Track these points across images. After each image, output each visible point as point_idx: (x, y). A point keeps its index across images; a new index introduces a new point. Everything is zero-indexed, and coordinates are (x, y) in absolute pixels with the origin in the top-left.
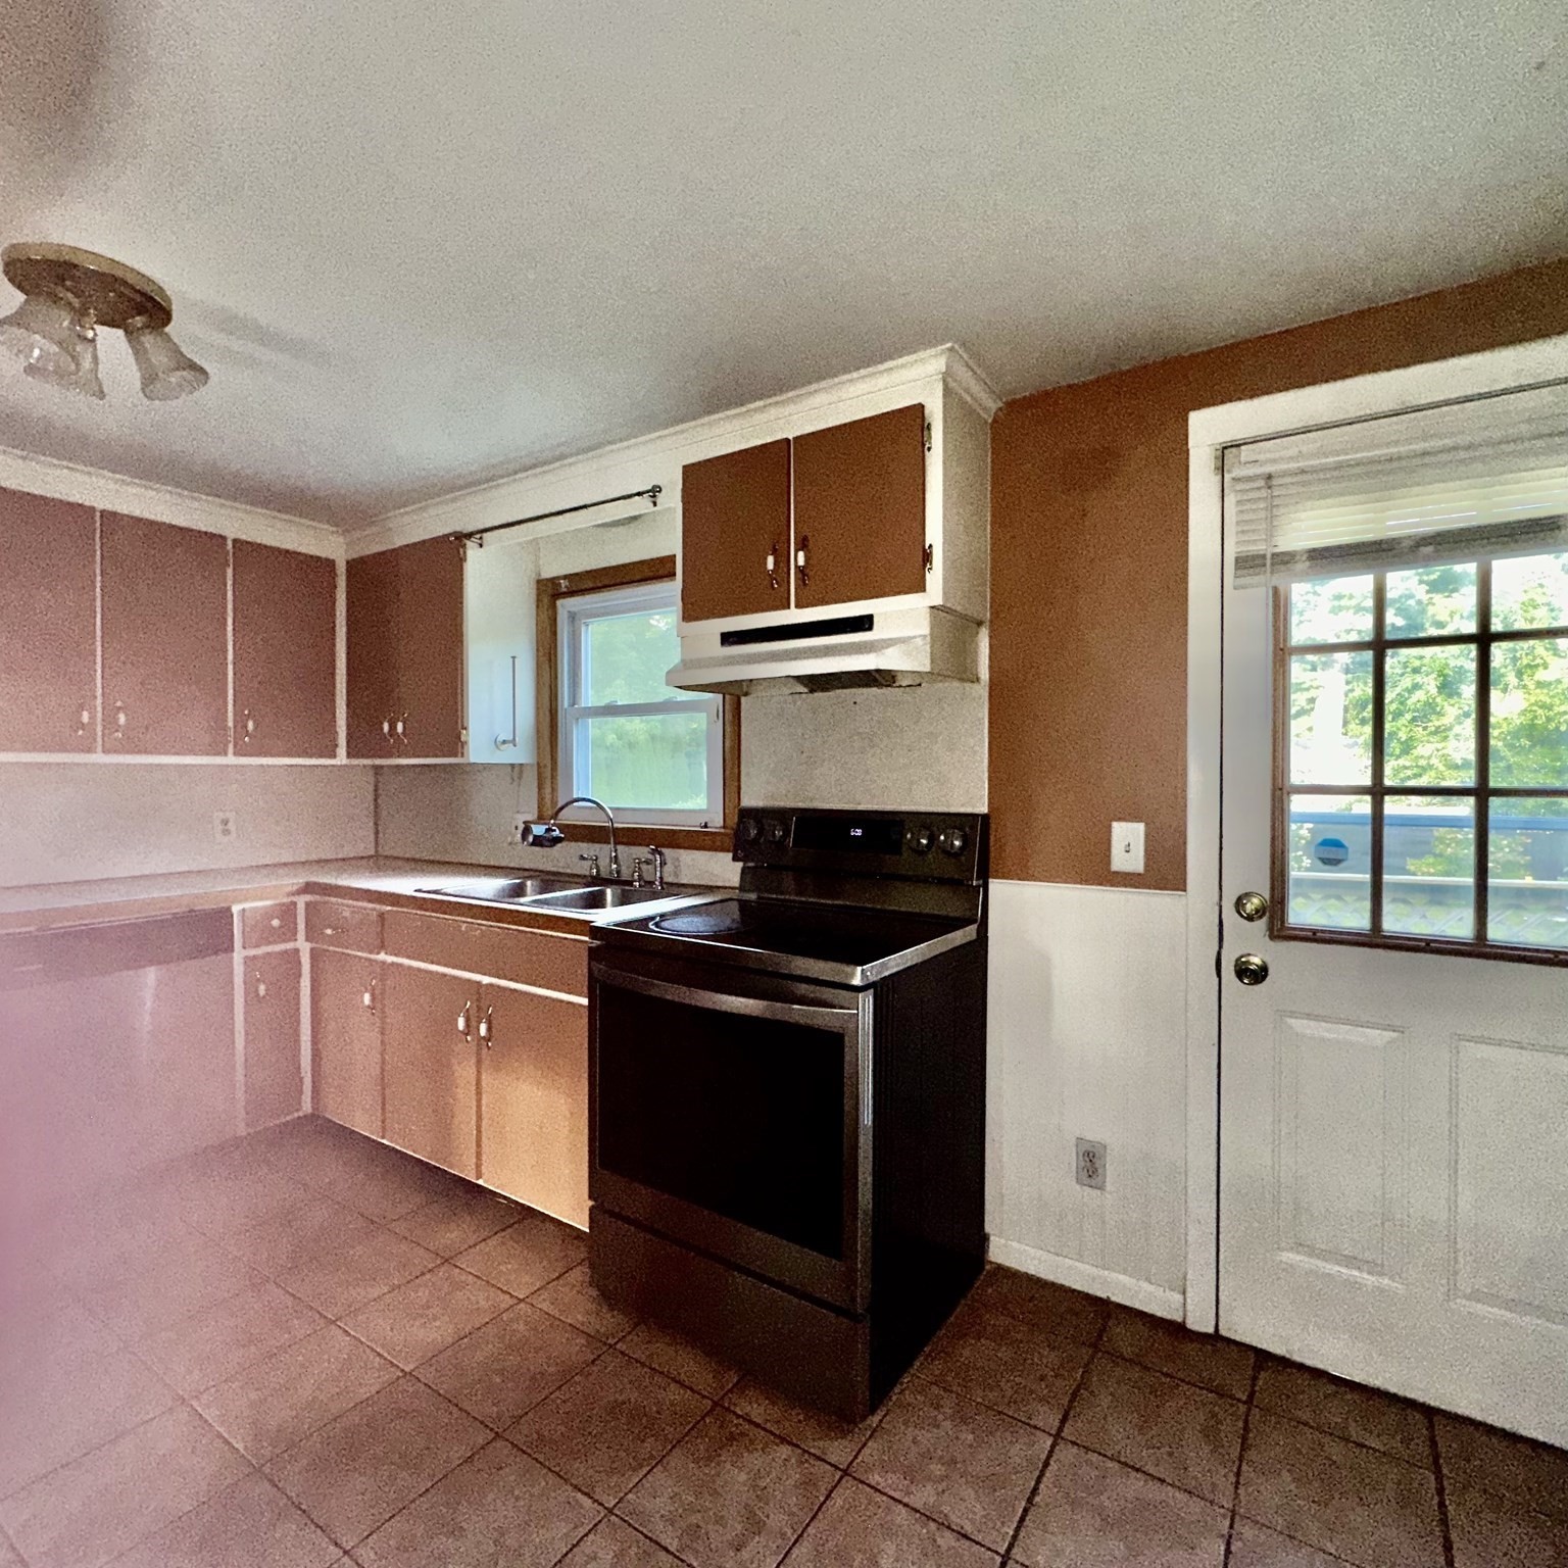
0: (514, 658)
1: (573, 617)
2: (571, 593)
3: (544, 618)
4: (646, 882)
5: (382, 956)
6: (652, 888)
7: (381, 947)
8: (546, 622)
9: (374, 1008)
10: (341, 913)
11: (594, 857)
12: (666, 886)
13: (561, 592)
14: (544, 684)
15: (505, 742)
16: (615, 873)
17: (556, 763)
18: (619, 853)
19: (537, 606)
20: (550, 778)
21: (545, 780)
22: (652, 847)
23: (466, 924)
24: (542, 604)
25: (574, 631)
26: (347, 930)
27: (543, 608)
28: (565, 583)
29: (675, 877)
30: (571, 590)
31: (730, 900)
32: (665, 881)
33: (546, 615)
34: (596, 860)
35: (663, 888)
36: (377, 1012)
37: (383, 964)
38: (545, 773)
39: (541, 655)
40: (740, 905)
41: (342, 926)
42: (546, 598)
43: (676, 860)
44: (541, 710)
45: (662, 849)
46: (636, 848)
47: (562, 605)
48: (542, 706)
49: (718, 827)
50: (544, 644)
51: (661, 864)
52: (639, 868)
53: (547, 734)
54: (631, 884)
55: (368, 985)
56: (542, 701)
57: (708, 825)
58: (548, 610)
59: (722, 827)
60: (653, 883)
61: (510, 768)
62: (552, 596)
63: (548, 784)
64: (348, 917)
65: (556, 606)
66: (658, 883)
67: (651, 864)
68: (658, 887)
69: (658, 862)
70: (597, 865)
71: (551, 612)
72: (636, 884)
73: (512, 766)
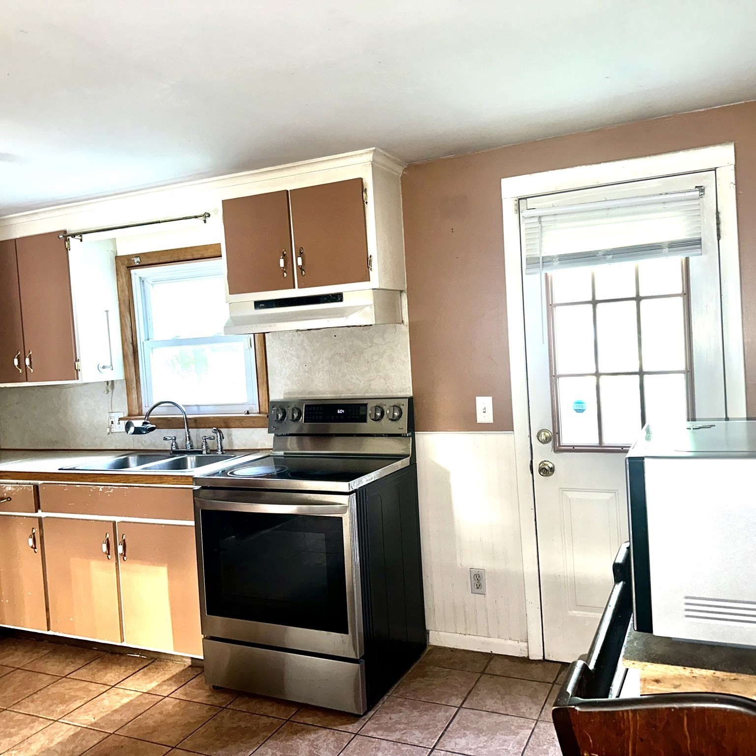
0: (107, 311)
1: (142, 281)
2: (141, 266)
3: (123, 282)
4: (211, 450)
5: (40, 514)
6: (216, 454)
7: (38, 507)
8: (125, 285)
9: (35, 548)
10: (5, 488)
11: (173, 438)
12: (224, 452)
13: (134, 265)
14: (126, 325)
15: (104, 367)
16: (189, 446)
17: (139, 378)
18: (191, 433)
19: (117, 274)
20: (135, 388)
21: (132, 389)
22: (214, 428)
23: (102, 487)
24: (121, 273)
25: (144, 290)
26: (11, 499)
27: (121, 276)
28: (137, 260)
29: (229, 446)
30: (141, 264)
31: (269, 456)
32: (224, 449)
33: (124, 280)
34: (175, 439)
35: (223, 453)
36: (38, 550)
37: (40, 519)
38: (131, 385)
39: (122, 306)
40: (274, 459)
41: (7, 497)
42: (123, 270)
43: (230, 435)
44: (125, 343)
45: (220, 429)
46: (201, 430)
47: (135, 274)
48: (126, 340)
49: (255, 413)
50: (124, 300)
51: (221, 438)
52: (206, 442)
53: (131, 359)
54: (201, 452)
55: (30, 533)
56: (125, 337)
57: (250, 412)
58: (125, 276)
59: (258, 413)
60: (217, 451)
61: (106, 383)
62: (128, 267)
63: (134, 392)
64: (11, 491)
65: (131, 274)
66: (220, 450)
67: (214, 439)
68: (220, 453)
69: (219, 437)
70: (175, 443)
71: (127, 278)
72: (204, 452)
73: (108, 382)
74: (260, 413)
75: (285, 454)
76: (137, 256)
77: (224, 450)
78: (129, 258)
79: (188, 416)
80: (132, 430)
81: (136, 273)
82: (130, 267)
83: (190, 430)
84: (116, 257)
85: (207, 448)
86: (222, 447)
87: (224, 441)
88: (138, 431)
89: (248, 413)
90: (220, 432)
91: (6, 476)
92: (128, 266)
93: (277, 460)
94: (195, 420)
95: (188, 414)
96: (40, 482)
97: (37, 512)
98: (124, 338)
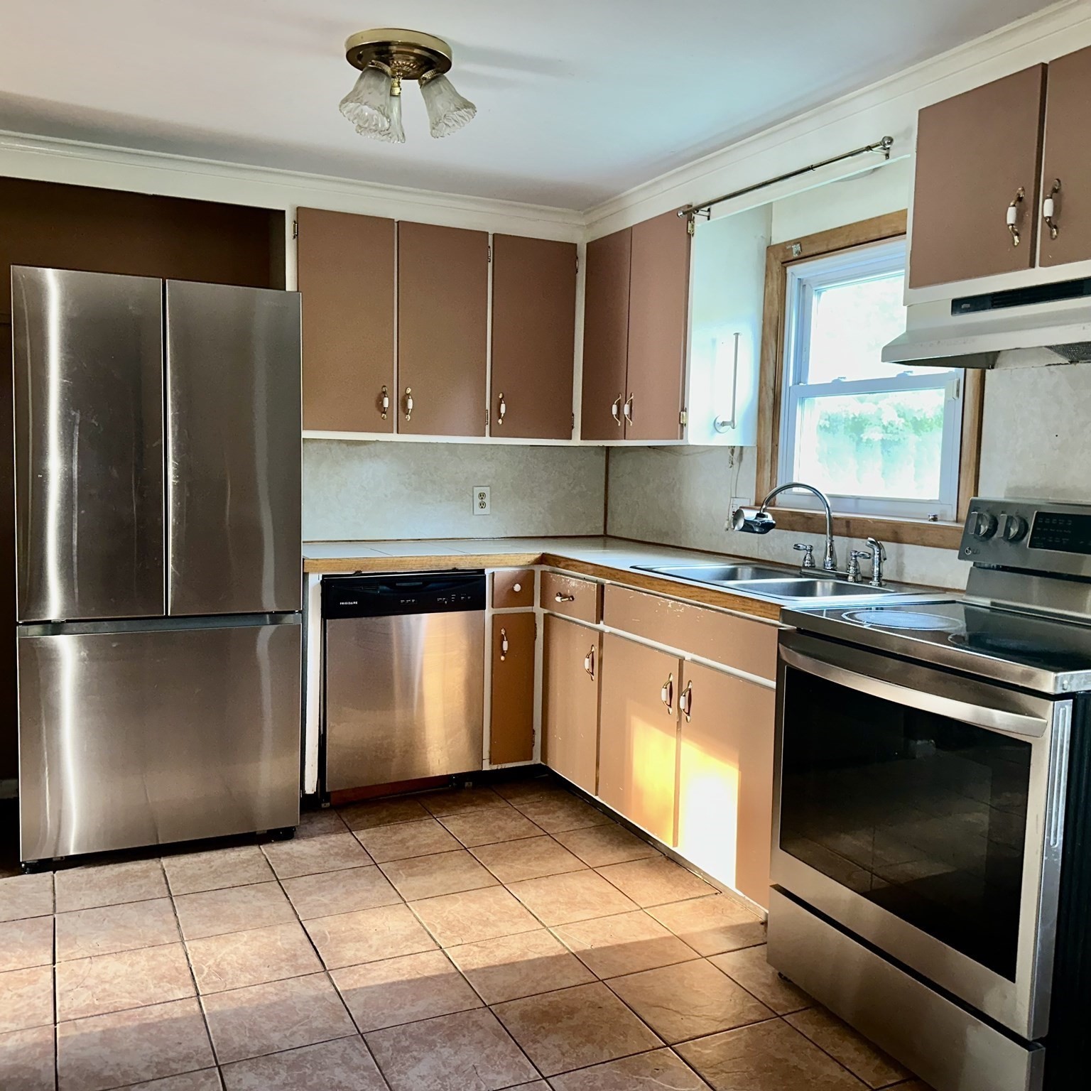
0: (737, 334)
1: (802, 284)
2: (802, 258)
3: (773, 288)
4: (863, 577)
5: (601, 626)
6: (868, 584)
7: (600, 616)
8: (775, 293)
9: (592, 673)
10: (569, 583)
11: (808, 548)
12: (883, 583)
13: (792, 258)
14: (768, 360)
15: (724, 424)
16: (829, 565)
17: (777, 445)
18: (835, 544)
19: (766, 276)
20: (770, 461)
21: (764, 463)
22: (870, 539)
23: (673, 602)
24: (772, 273)
25: (804, 301)
26: (573, 599)
27: (772, 278)
28: (796, 248)
29: (897, 575)
30: (802, 255)
31: (953, 602)
32: (883, 578)
33: (775, 285)
34: (811, 550)
35: (880, 585)
36: (595, 677)
37: (601, 633)
38: (765, 456)
39: (767, 329)
40: (967, 611)
41: (569, 595)
42: (776, 267)
43: (900, 555)
44: (764, 389)
45: (882, 542)
46: (855, 540)
47: (792, 273)
48: (765, 384)
49: (949, 521)
50: (771, 318)
51: (880, 559)
52: (856, 562)
53: (769, 414)
54: (845, 577)
55: (588, 652)
56: (765, 378)
57: (939, 519)
58: (778, 279)
59: (954, 521)
60: (871, 579)
61: (730, 450)
62: (783, 263)
63: (767, 467)
64: (574, 587)
65: (786, 274)
66: (875, 579)
67: (869, 558)
68: (875, 583)
69: (876, 556)
70: (811, 556)
71: (780, 281)
72: (850, 578)
73: (733, 449)
74: (957, 521)
75: (993, 604)
76: (797, 241)
77: (884, 580)
78: (784, 246)
79: (833, 514)
80: (741, 524)
81: (795, 271)
82: (786, 263)
83: (834, 537)
84: (770, 248)
85: (857, 572)
86: (880, 574)
87: (885, 565)
88: (748, 527)
89: (935, 519)
90: (880, 547)
91: (574, 566)
92: (783, 261)
93: (971, 614)
94: (848, 522)
95: (833, 511)
96: (608, 581)
97: (598, 622)
98: (763, 380)
